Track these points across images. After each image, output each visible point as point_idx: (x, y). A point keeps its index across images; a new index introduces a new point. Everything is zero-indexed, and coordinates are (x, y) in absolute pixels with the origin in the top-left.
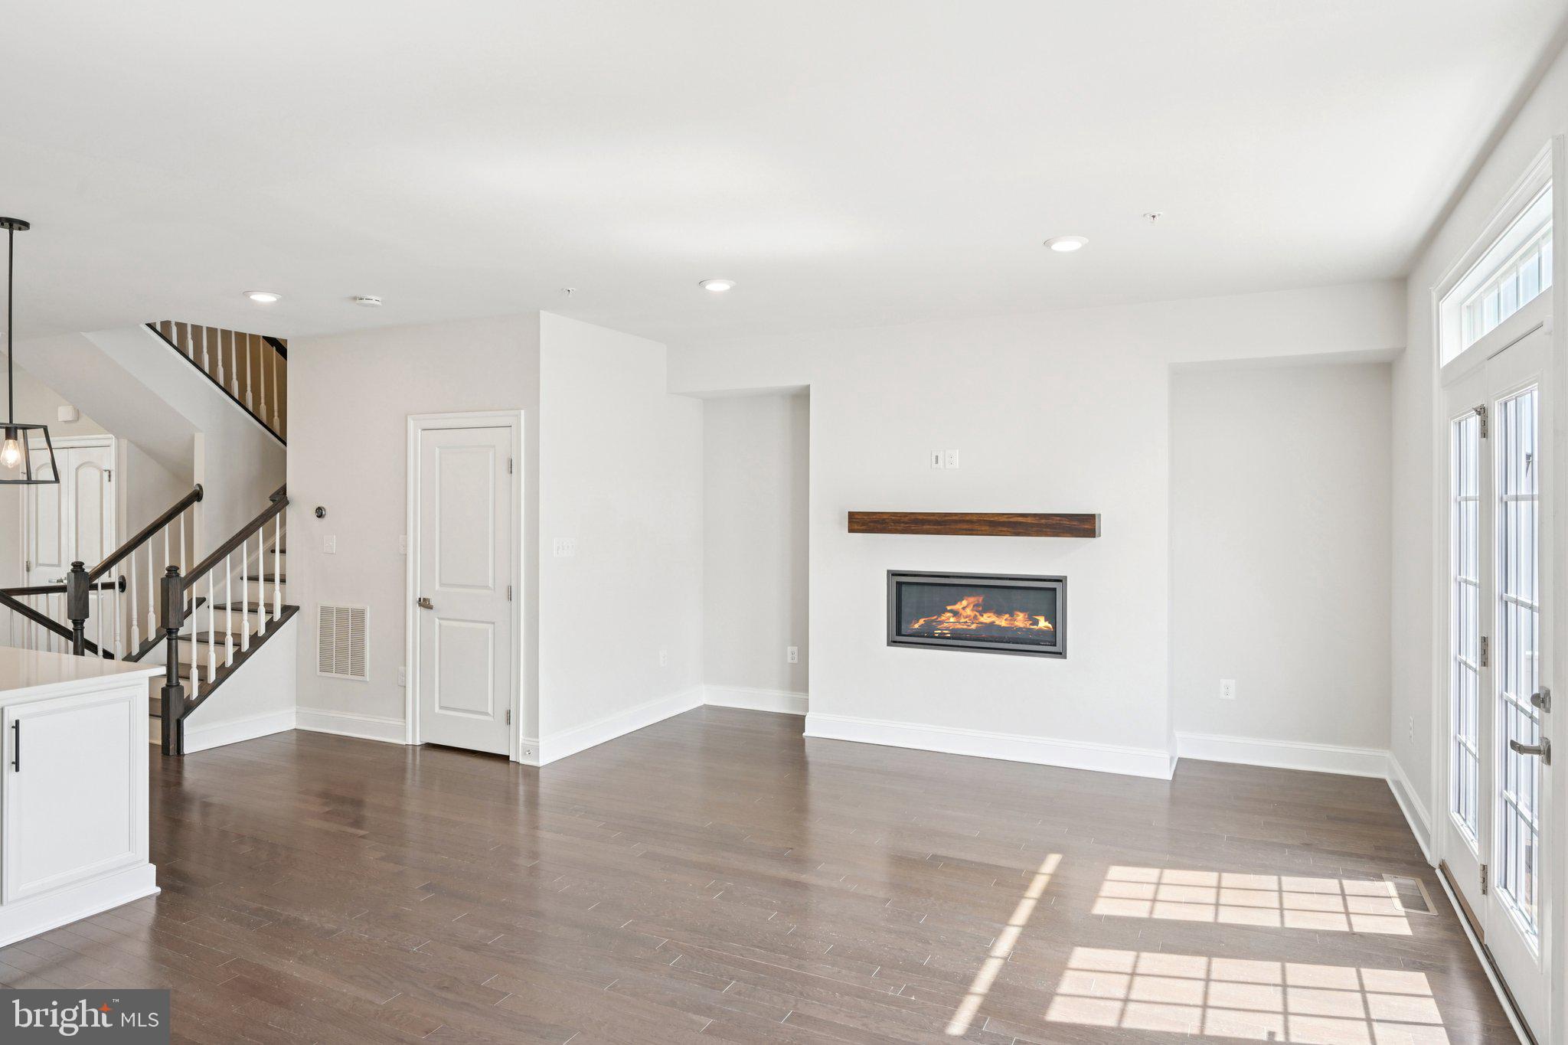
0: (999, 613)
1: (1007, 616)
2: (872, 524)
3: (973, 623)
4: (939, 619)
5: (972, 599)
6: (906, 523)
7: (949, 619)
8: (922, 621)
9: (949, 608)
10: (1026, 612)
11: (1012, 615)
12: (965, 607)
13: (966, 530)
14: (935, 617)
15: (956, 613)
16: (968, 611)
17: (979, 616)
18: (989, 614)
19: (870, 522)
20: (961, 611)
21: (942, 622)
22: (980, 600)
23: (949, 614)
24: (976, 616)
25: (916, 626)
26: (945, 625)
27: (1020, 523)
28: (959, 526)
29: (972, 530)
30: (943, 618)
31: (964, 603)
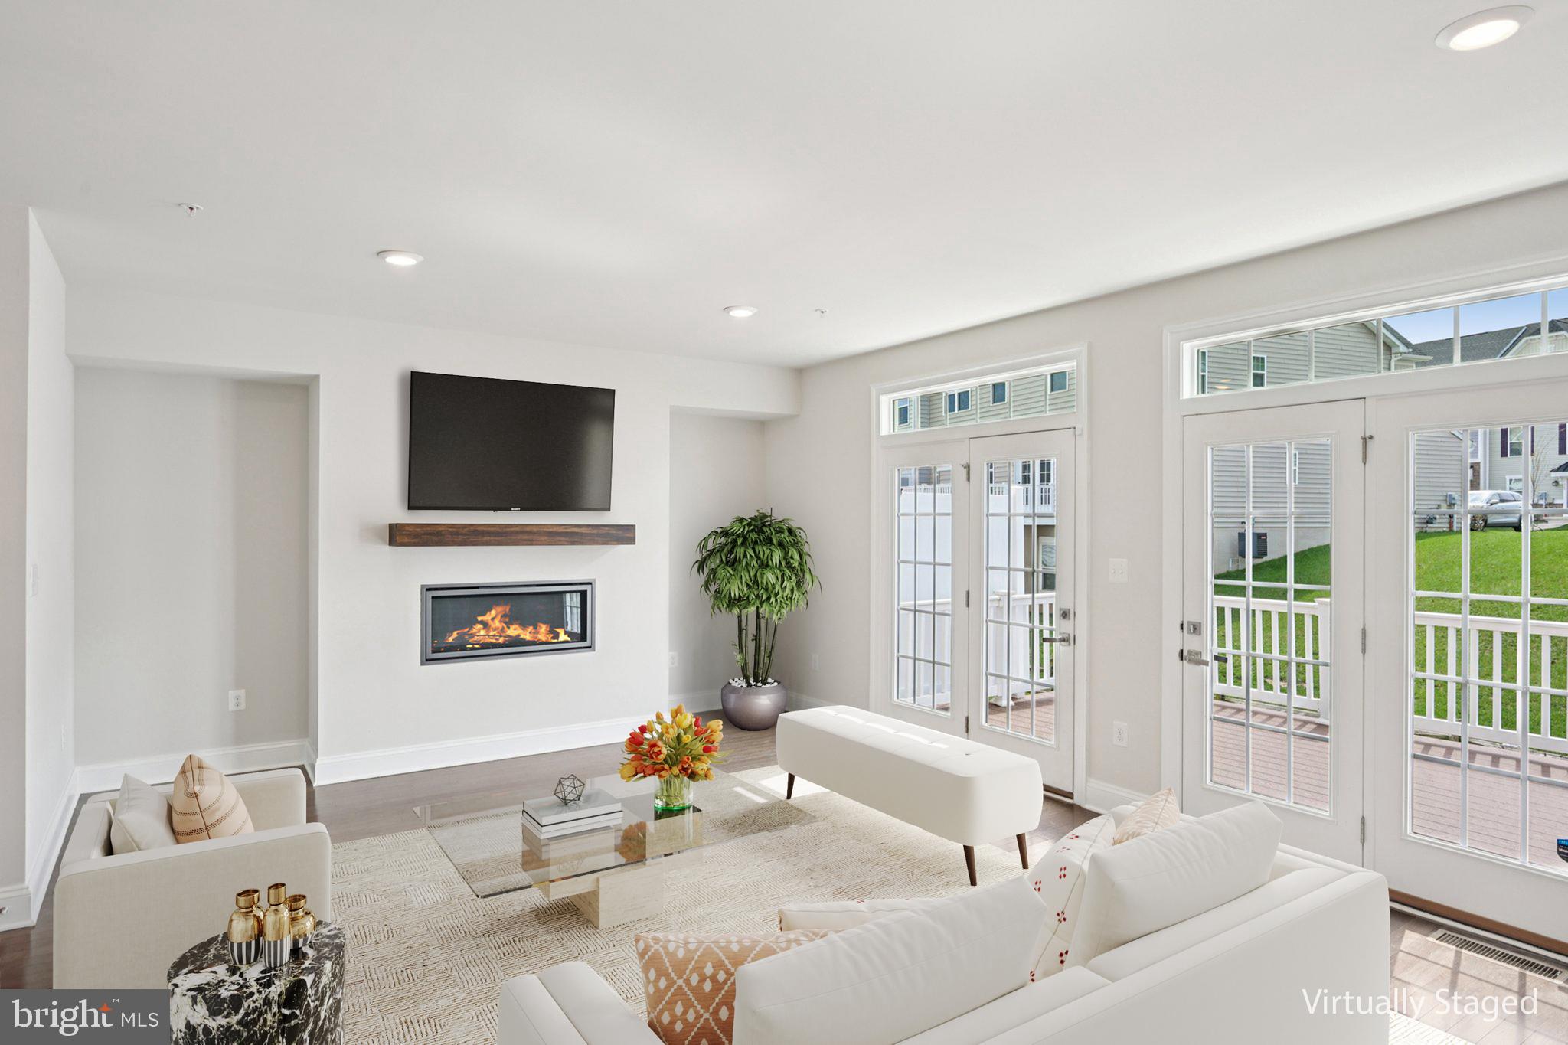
0: (524, 625)
1: (531, 628)
2: (426, 536)
3: (501, 636)
4: (471, 632)
5: (500, 609)
6: (465, 534)
7: (479, 632)
8: (455, 634)
9: (479, 619)
10: (548, 623)
11: (535, 627)
12: (493, 616)
13: (525, 540)
14: (468, 629)
15: (486, 625)
16: (497, 624)
17: (506, 629)
18: (515, 626)
19: (424, 534)
20: (491, 623)
21: (473, 635)
22: (508, 610)
23: (479, 626)
24: (503, 628)
25: (451, 640)
26: (476, 638)
27: (577, 533)
28: (520, 537)
29: (533, 540)
30: (474, 630)
31: (493, 613)
